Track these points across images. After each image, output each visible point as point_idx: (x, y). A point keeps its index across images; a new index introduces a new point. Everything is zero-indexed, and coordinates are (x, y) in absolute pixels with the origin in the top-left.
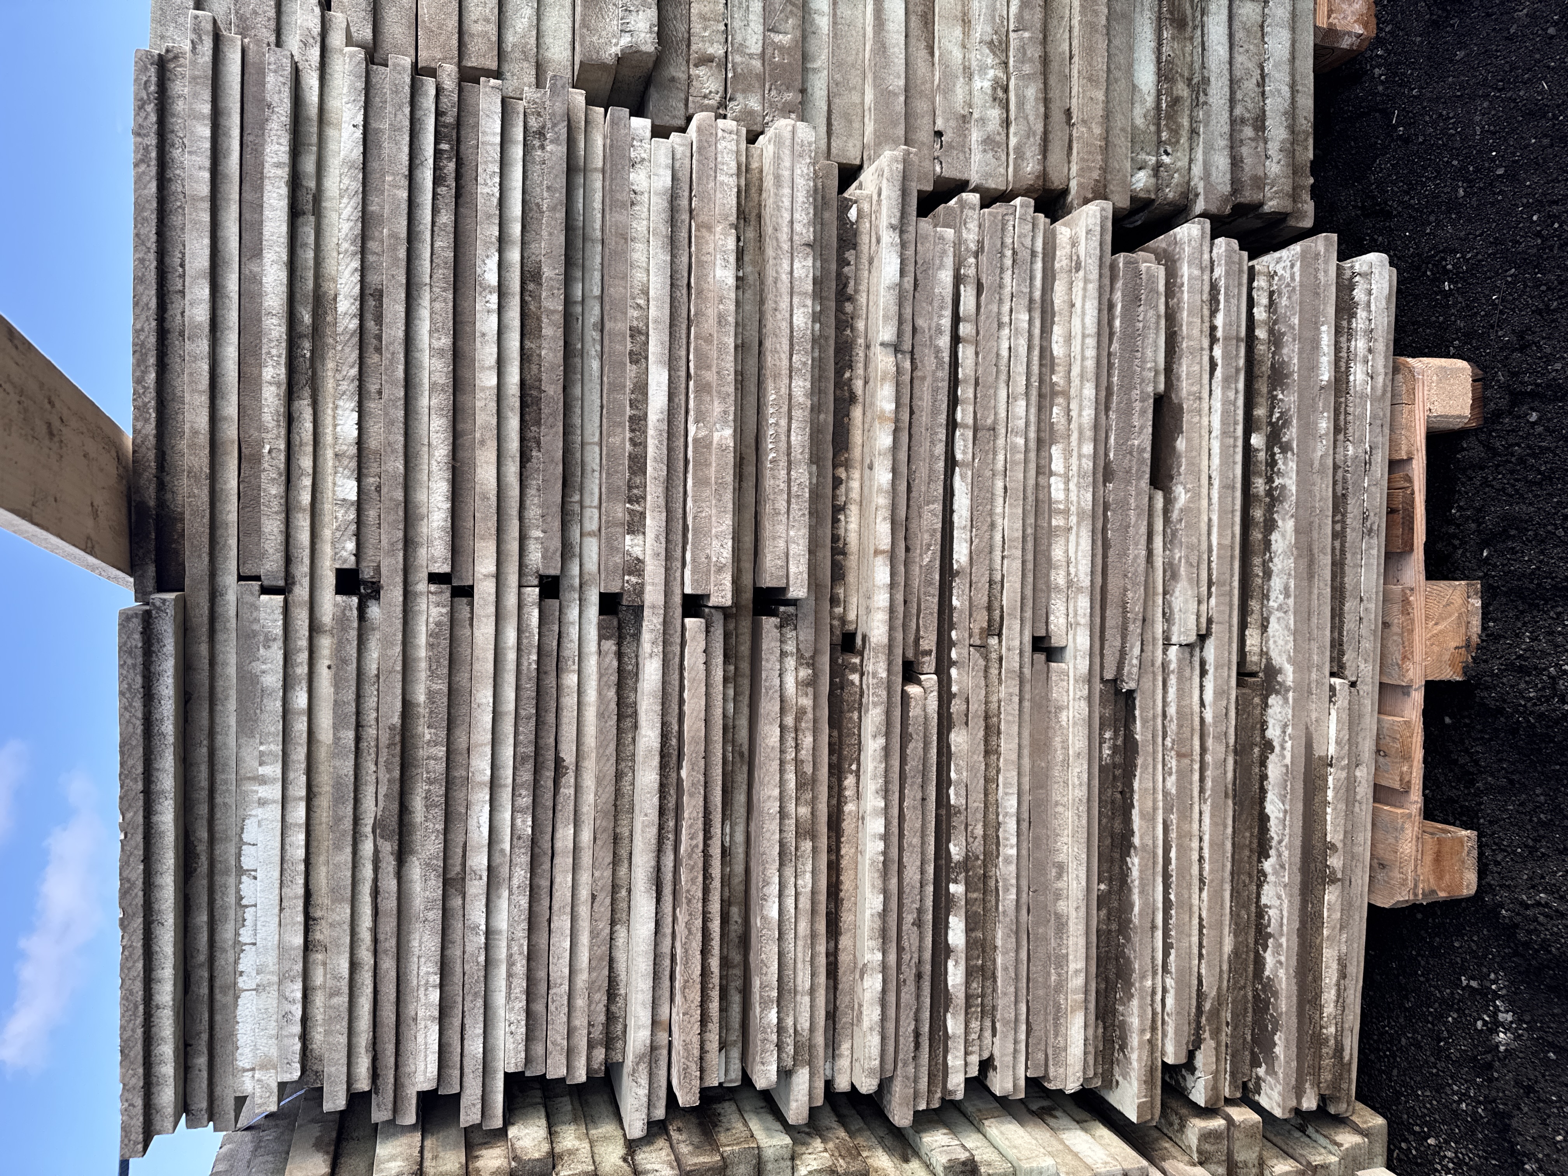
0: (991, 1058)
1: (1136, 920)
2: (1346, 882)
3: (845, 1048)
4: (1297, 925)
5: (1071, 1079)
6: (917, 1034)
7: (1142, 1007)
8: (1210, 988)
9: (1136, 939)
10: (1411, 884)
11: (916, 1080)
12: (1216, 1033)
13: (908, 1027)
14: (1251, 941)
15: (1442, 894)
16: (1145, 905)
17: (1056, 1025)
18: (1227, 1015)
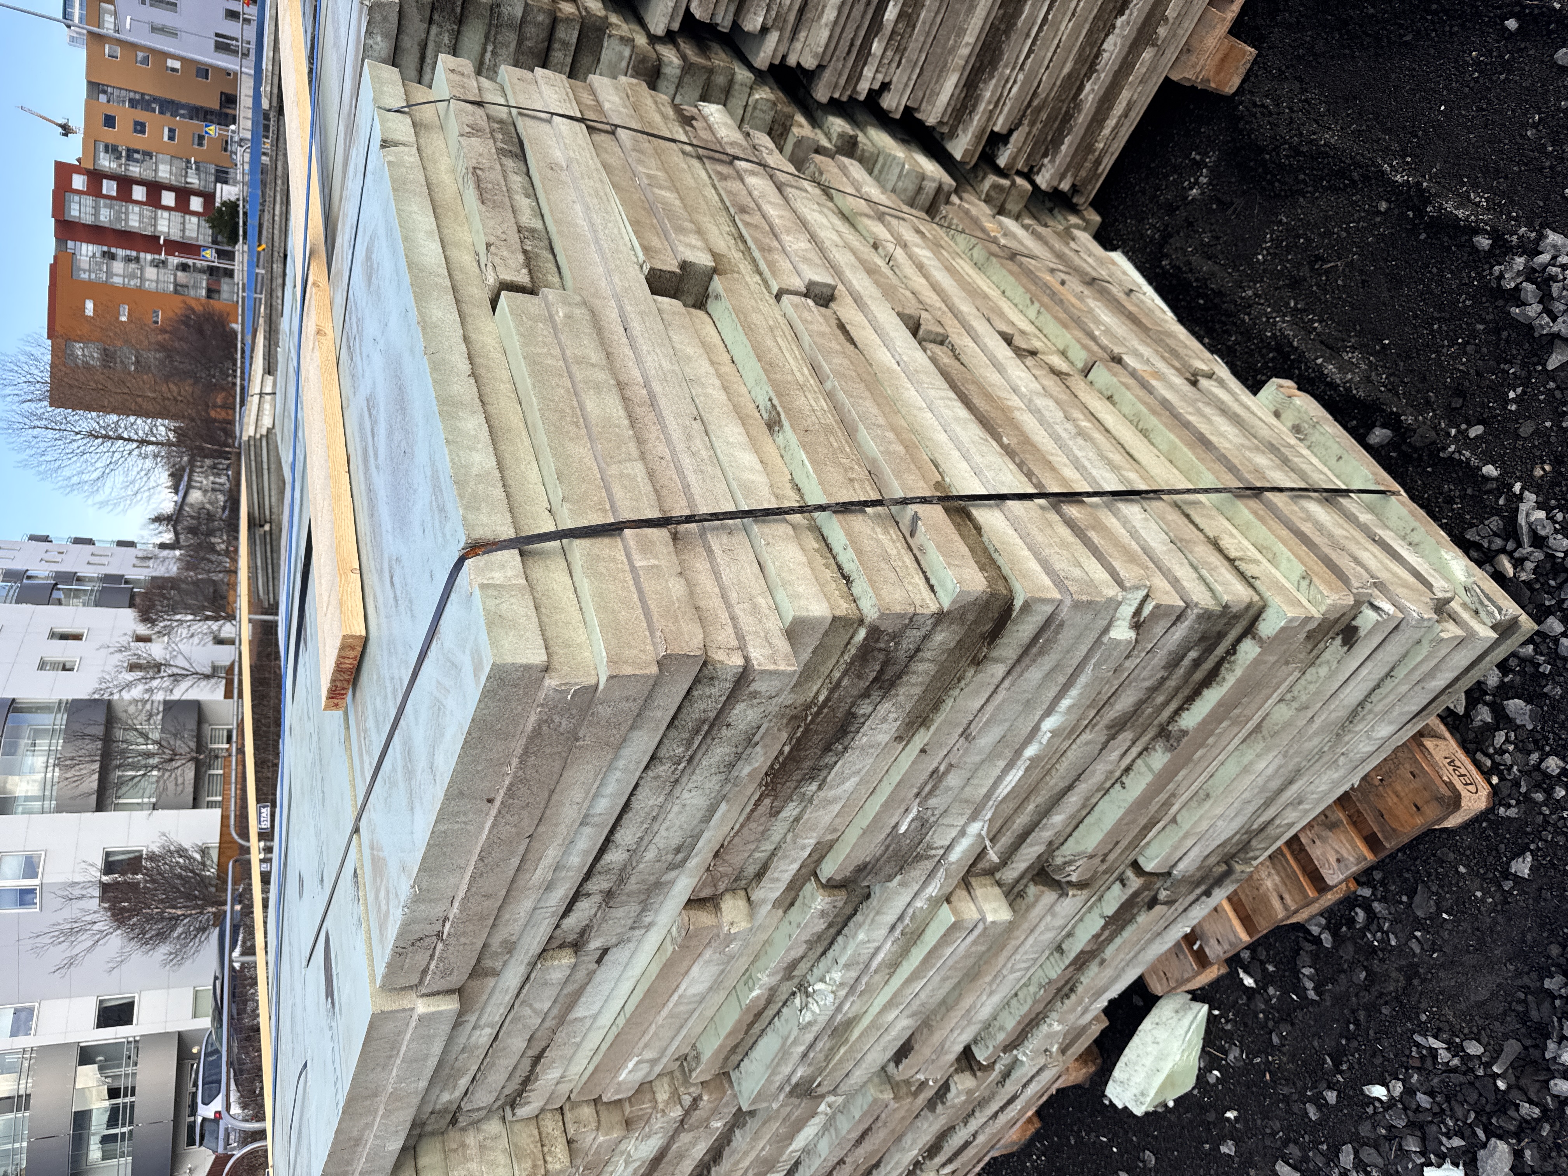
0: (890, 83)
1: (1019, 24)
2: (1161, 52)
3: (802, 35)
4: (1116, 68)
5: (933, 115)
6: (852, 45)
7: (996, 86)
8: (1042, 93)
9: (1014, 37)
10: (1198, 69)
11: (840, 75)
12: (1032, 124)
13: (849, 35)
14: (1083, 72)
15: (1213, 85)
16: (1031, 14)
17: (939, 76)
18: (1044, 116)
